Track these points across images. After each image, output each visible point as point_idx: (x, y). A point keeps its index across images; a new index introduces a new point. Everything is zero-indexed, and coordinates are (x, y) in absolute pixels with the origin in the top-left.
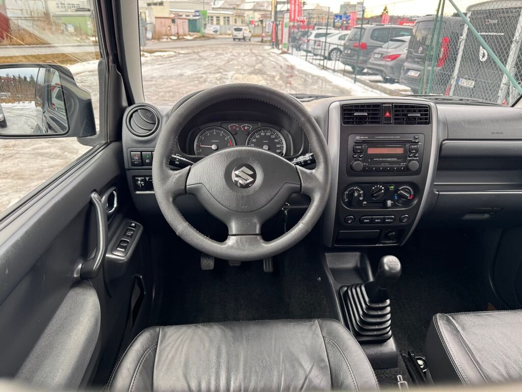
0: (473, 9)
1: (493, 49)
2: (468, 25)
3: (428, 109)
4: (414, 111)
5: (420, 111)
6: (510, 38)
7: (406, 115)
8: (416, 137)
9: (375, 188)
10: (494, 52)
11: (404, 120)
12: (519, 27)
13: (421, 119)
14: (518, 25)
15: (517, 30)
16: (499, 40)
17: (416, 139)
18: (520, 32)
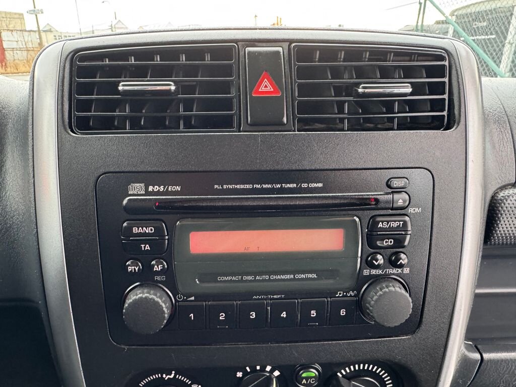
0: (455, 14)
1: (485, 51)
2: (453, 26)
3: (447, 63)
4: (386, 74)
5: (408, 73)
6: (501, 42)
7: (350, 90)
8: (396, 183)
9: (245, 373)
10: (487, 54)
11: (341, 111)
12: (511, 29)
13: (413, 106)
14: (511, 26)
15: (509, 33)
16: (489, 45)
17: (398, 190)
18: (513, 33)
